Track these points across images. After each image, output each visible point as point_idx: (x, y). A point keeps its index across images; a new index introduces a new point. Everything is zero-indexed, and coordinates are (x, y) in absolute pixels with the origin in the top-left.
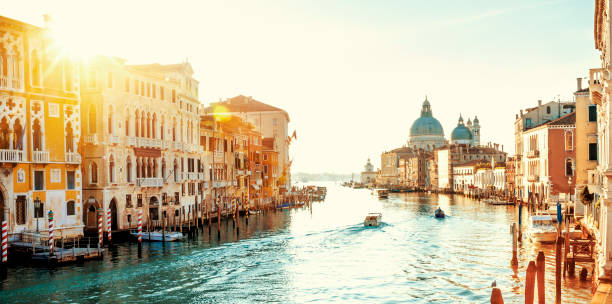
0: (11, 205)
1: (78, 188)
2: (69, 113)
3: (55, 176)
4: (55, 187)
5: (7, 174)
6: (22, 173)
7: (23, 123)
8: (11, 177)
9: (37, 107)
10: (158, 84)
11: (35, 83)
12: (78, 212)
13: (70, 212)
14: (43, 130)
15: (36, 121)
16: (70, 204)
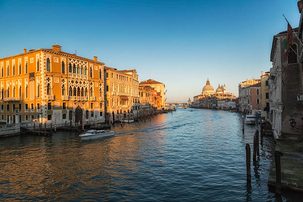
0: (84, 113)
1: (103, 108)
2: (100, 85)
3: (96, 104)
4: (97, 108)
5: (83, 104)
6: (87, 103)
7: (88, 88)
8: (85, 105)
9: (91, 84)
10: (126, 76)
11: (91, 77)
12: (103, 115)
13: (101, 115)
14: (93, 90)
15: (91, 88)
16: (101, 113)
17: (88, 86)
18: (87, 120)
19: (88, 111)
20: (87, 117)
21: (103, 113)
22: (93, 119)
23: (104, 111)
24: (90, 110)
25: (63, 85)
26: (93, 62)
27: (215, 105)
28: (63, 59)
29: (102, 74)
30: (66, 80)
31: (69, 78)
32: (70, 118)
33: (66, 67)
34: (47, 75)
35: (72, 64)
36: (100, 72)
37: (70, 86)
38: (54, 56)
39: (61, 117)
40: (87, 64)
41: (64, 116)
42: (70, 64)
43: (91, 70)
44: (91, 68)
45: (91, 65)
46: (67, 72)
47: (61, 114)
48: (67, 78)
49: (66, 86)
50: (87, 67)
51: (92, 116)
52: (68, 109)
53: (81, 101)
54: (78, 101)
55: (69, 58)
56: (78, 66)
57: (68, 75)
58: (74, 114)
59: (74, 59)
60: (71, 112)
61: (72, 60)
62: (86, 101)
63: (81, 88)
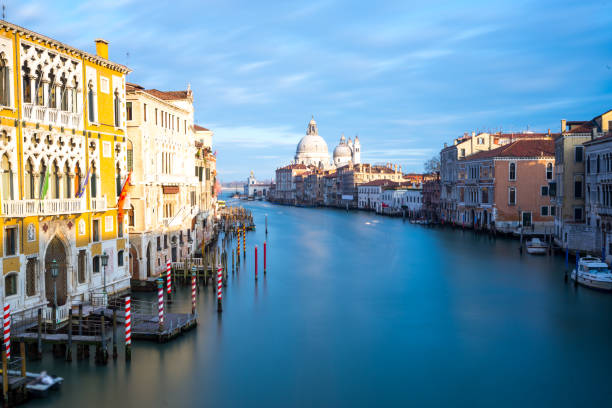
0: (73, 262)
1: (127, 236)
2: (117, 151)
3: (109, 224)
4: (109, 237)
5: (70, 226)
6: (82, 224)
7: (83, 166)
8: (74, 229)
9: (92, 146)
10: (177, 114)
11: (92, 119)
12: (126, 262)
13: (120, 263)
14: (98, 172)
15: (93, 163)
16: (120, 254)
17: (83, 154)
18: (82, 288)
19: (82, 254)
20: (82, 279)
21: (126, 255)
22: (96, 280)
23: (127, 246)
24: (88, 249)
25: (6, 155)
26: (96, 62)
27: (351, 197)
28: (3, 44)
29: (123, 110)
30: (13, 132)
31: (24, 124)
32: (31, 291)
33: (12, 76)
35: (33, 67)
36: (117, 101)
37: (29, 160)
39: (1, 289)
40: (80, 66)
41: (11, 285)
42: (26, 69)
43: (91, 94)
44: (90, 86)
45: (92, 72)
46: (18, 101)
48: (16, 124)
49: (14, 159)
50: (80, 80)
51: (96, 269)
52: (22, 252)
53: (65, 216)
54: (55, 218)
55: (21, 40)
56: (52, 76)
57: (19, 111)
58: (41, 270)
59: (40, 47)
60: (32, 262)
61: (32, 51)
62: (78, 215)
63: (61, 165)
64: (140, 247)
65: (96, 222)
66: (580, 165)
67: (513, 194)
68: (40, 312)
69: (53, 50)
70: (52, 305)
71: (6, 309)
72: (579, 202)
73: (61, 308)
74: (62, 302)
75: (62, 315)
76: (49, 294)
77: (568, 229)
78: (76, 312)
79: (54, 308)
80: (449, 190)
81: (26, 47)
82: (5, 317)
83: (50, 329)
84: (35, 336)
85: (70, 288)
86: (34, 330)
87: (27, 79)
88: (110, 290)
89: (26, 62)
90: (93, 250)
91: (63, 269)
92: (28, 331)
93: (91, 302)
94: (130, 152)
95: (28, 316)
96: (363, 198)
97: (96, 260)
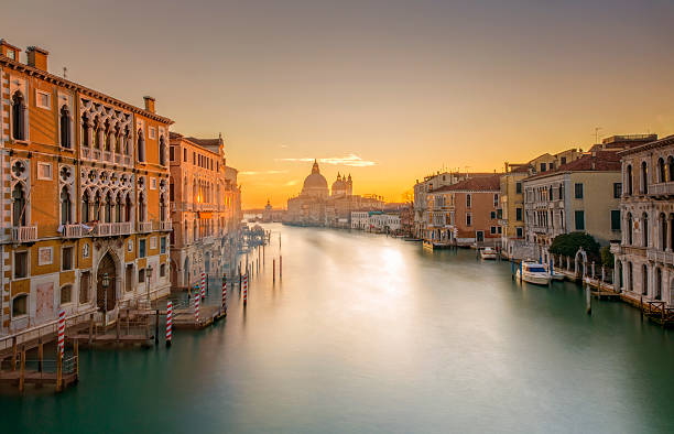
0: (122, 274)
1: (168, 252)
2: (162, 185)
3: (153, 243)
4: (153, 253)
5: (120, 245)
6: (130, 242)
7: (132, 197)
8: (123, 247)
9: (141, 183)
11: (141, 160)
12: (168, 274)
13: (162, 274)
14: (145, 202)
15: (141, 194)
16: (163, 266)
17: (133, 188)
18: (129, 296)
19: (130, 267)
20: (129, 288)
21: (167, 267)
22: (141, 288)
23: (168, 260)
24: (136, 263)
25: (65, 188)
26: (144, 115)
27: (346, 221)
28: (65, 98)
29: (167, 153)
30: (72, 169)
31: (82, 163)
32: (84, 299)
33: (72, 124)
34: (12, 153)
35: (92, 117)
36: (162, 146)
37: (86, 192)
38: (36, 85)
39: (57, 299)
40: (131, 118)
41: (66, 294)
42: (84, 117)
43: (140, 140)
44: (140, 134)
45: (141, 123)
46: (77, 145)
47: (57, 288)
48: (75, 162)
49: (72, 191)
50: (131, 129)
51: (141, 280)
52: (77, 266)
53: (115, 238)
54: (107, 238)
55: (82, 96)
56: (107, 124)
57: (78, 153)
58: (93, 282)
59: (97, 102)
60: (86, 275)
61: (90, 106)
62: (126, 237)
63: (114, 196)
64: (179, 262)
65: (143, 242)
66: (520, 196)
67: (469, 218)
68: (92, 316)
69: (108, 105)
70: (102, 310)
71: (61, 315)
72: (520, 223)
73: (110, 312)
74: (111, 307)
75: (110, 318)
76: (100, 301)
77: (512, 243)
78: (123, 315)
79: (104, 312)
80: (421, 216)
81: (85, 102)
82: (61, 322)
83: (101, 330)
84: (86, 337)
85: (118, 295)
86: (86, 332)
87: (86, 127)
88: (153, 297)
89: (85, 114)
90: (139, 264)
91: (113, 282)
92: (79, 333)
93: (136, 308)
94: (172, 186)
95: (80, 320)
96: (355, 221)
97: (141, 272)
